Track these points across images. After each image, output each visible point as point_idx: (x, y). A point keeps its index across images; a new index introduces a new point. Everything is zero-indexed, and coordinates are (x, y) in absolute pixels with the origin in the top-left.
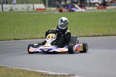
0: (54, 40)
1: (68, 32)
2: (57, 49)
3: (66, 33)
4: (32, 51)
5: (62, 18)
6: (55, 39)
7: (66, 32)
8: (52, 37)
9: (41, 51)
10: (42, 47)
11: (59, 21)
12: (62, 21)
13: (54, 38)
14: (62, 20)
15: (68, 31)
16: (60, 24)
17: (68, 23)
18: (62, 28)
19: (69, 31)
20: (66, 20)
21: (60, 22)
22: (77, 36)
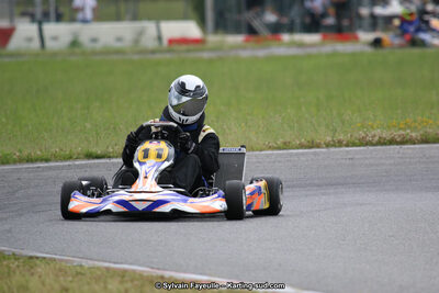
0: (167, 164)
1: (207, 132)
2: (185, 201)
3: (200, 139)
4: (84, 210)
5: (183, 79)
6: (171, 162)
7: (202, 135)
8: (159, 156)
9: (121, 209)
10: (122, 192)
11: (173, 90)
12: (183, 90)
13: (167, 160)
14: (183, 85)
15: (208, 129)
16: (175, 102)
17: (206, 98)
18: (185, 118)
19: (212, 131)
20: (198, 87)
21: (174, 92)
22: (244, 150)
